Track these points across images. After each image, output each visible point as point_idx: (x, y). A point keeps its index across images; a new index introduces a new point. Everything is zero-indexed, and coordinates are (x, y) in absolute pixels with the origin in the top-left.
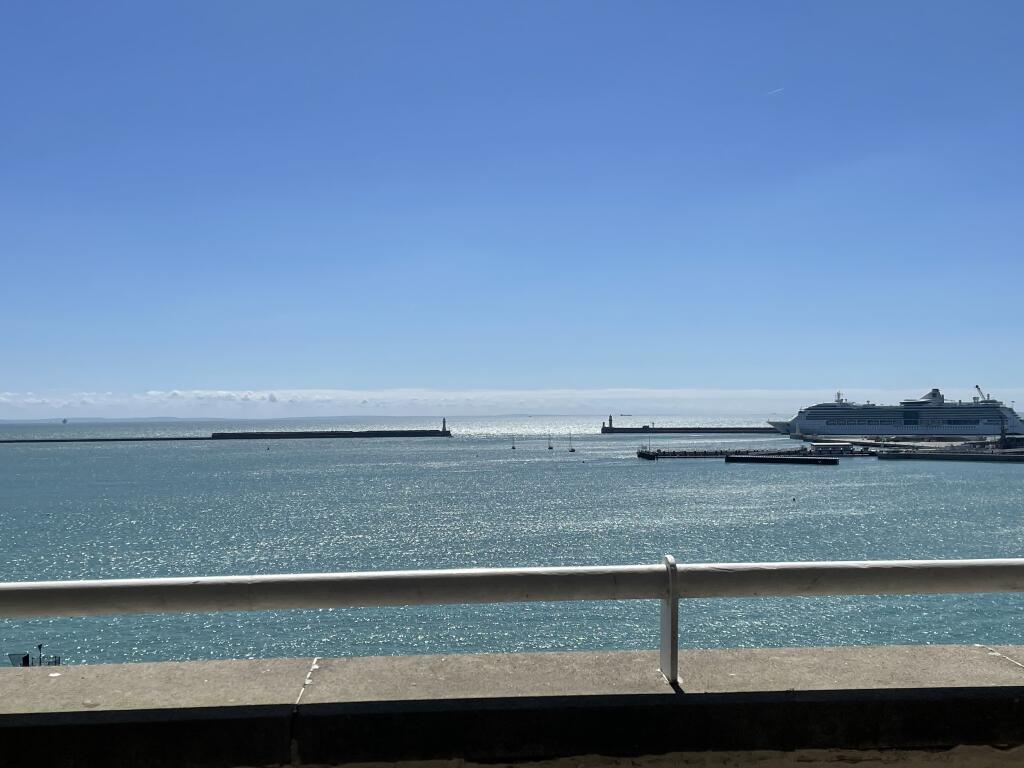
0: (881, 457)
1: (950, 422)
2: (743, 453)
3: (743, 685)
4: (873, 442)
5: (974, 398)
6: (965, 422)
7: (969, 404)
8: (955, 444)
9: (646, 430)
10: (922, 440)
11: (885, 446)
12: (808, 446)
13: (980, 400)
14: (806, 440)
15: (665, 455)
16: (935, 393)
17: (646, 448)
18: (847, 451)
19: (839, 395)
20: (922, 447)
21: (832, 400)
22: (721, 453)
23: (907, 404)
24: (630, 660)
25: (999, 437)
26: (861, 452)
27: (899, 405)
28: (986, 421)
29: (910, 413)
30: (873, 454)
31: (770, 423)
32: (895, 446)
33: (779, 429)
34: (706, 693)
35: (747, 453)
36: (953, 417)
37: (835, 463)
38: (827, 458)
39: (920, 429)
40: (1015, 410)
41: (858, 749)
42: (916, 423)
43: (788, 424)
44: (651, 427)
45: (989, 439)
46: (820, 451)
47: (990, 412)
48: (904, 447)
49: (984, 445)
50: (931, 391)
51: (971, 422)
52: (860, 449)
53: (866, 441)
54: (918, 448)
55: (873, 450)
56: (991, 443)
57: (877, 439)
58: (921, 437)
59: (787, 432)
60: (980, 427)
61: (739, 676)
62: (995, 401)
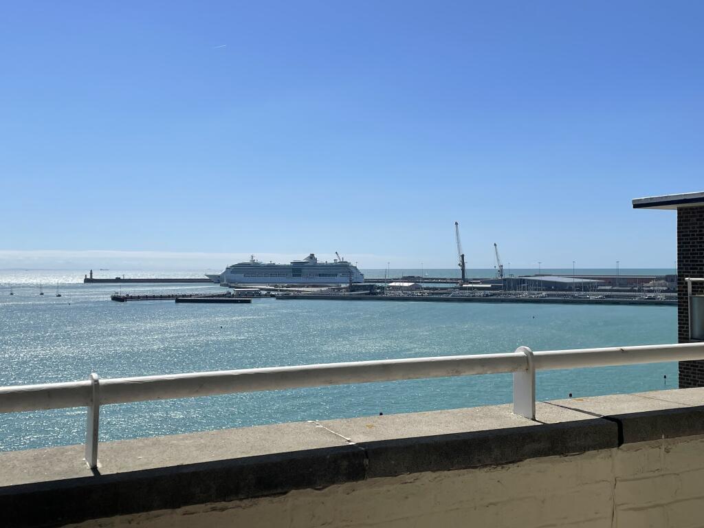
0: (278, 298)
1: (320, 275)
2: (187, 296)
3: (147, 464)
4: (273, 288)
5: (335, 260)
6: (329, 275)
7: (331, 264)
8: (323, 289)
9: (118, 280)
10: (303, 287)
11: (281, 291)
12: (232, 291)
13: (338, 261)
14: (230, 287)
15: (132, 298)
16: (312, 256)
17: (117, 293)
18: (257, 295)
19: (252, 257)
20: (304, 291)
21: (247, 260)
22: (173, 296)
23: (295, 263)
24: (62, 453)
25: (348, 285)
26: (266, 295)
27: (289, 264)
28: (341, 274)
29: (297, 270)
30: (273, 296)
31: (207, 276)
32: (287, 290)
33: (213, 280)
34: (118, 474)
35: (191, 296)
36: (321, 272)
37: (249, 302)
38: (244, 298)
39: (301, 279)
40: (358, 268)
41: (225, 501)
42: (300, 275)
43: (219, 276)
44: (122, 278)
45: (343, 286)
46: (239, 294)
47: (344, 268)
48: (292, 291)
49: (339, 289)
50: (309, 255)
51: (333, 275)
52: (265, 292)
53: (269, 287)
54: (300, 291)
55: (273, 293)
56: (344, 288)
57: (276, 286)
58: (303, 284)
59: (218, 282)
60: (338, 278)
61: (145, 458)
62: (346, 262)
